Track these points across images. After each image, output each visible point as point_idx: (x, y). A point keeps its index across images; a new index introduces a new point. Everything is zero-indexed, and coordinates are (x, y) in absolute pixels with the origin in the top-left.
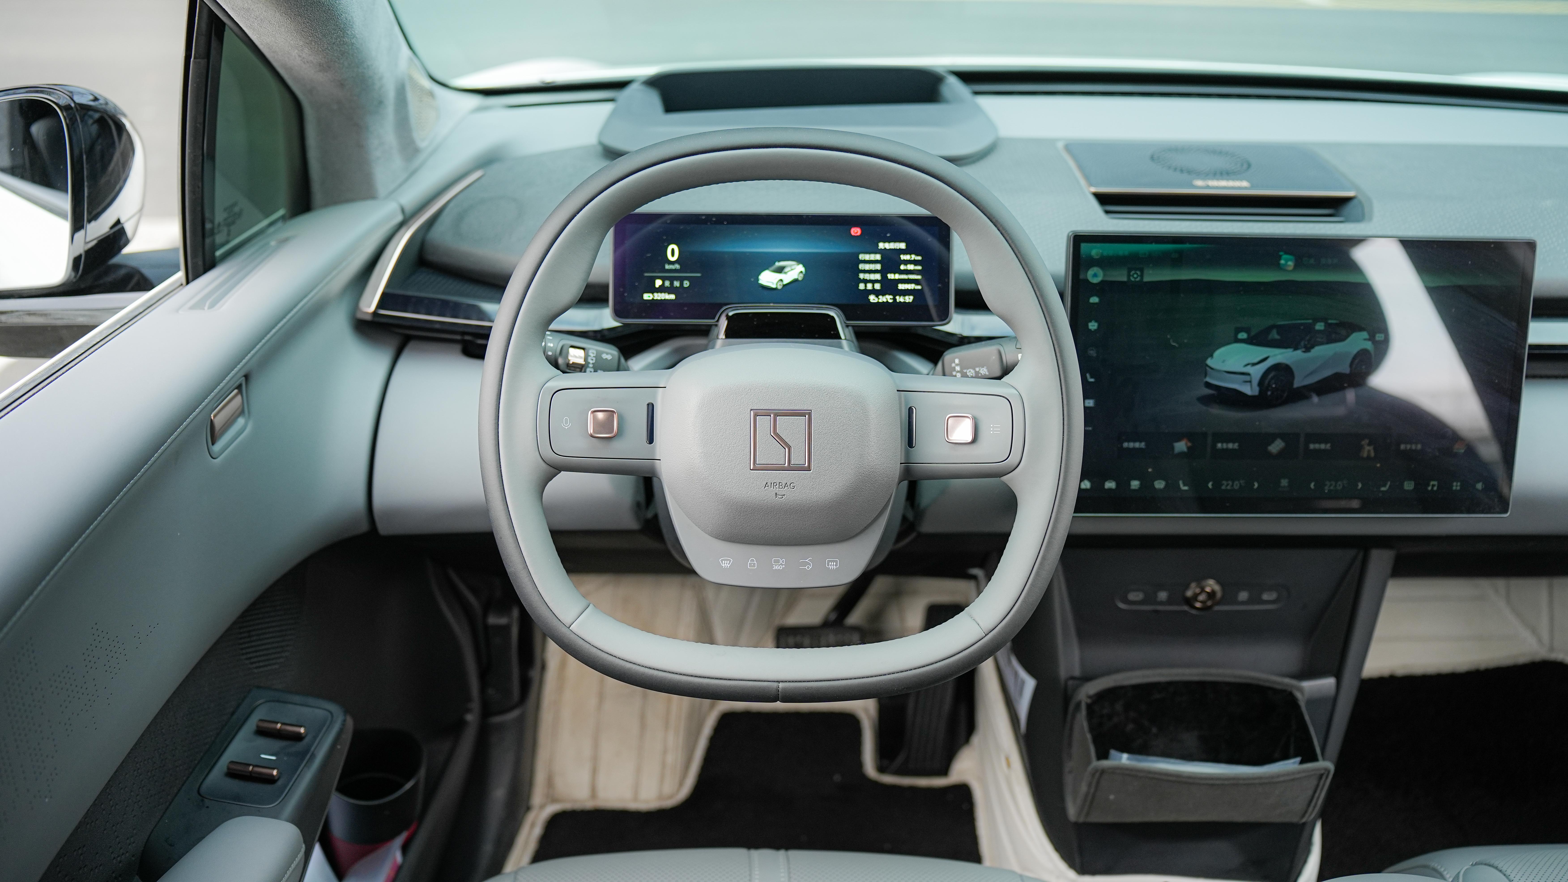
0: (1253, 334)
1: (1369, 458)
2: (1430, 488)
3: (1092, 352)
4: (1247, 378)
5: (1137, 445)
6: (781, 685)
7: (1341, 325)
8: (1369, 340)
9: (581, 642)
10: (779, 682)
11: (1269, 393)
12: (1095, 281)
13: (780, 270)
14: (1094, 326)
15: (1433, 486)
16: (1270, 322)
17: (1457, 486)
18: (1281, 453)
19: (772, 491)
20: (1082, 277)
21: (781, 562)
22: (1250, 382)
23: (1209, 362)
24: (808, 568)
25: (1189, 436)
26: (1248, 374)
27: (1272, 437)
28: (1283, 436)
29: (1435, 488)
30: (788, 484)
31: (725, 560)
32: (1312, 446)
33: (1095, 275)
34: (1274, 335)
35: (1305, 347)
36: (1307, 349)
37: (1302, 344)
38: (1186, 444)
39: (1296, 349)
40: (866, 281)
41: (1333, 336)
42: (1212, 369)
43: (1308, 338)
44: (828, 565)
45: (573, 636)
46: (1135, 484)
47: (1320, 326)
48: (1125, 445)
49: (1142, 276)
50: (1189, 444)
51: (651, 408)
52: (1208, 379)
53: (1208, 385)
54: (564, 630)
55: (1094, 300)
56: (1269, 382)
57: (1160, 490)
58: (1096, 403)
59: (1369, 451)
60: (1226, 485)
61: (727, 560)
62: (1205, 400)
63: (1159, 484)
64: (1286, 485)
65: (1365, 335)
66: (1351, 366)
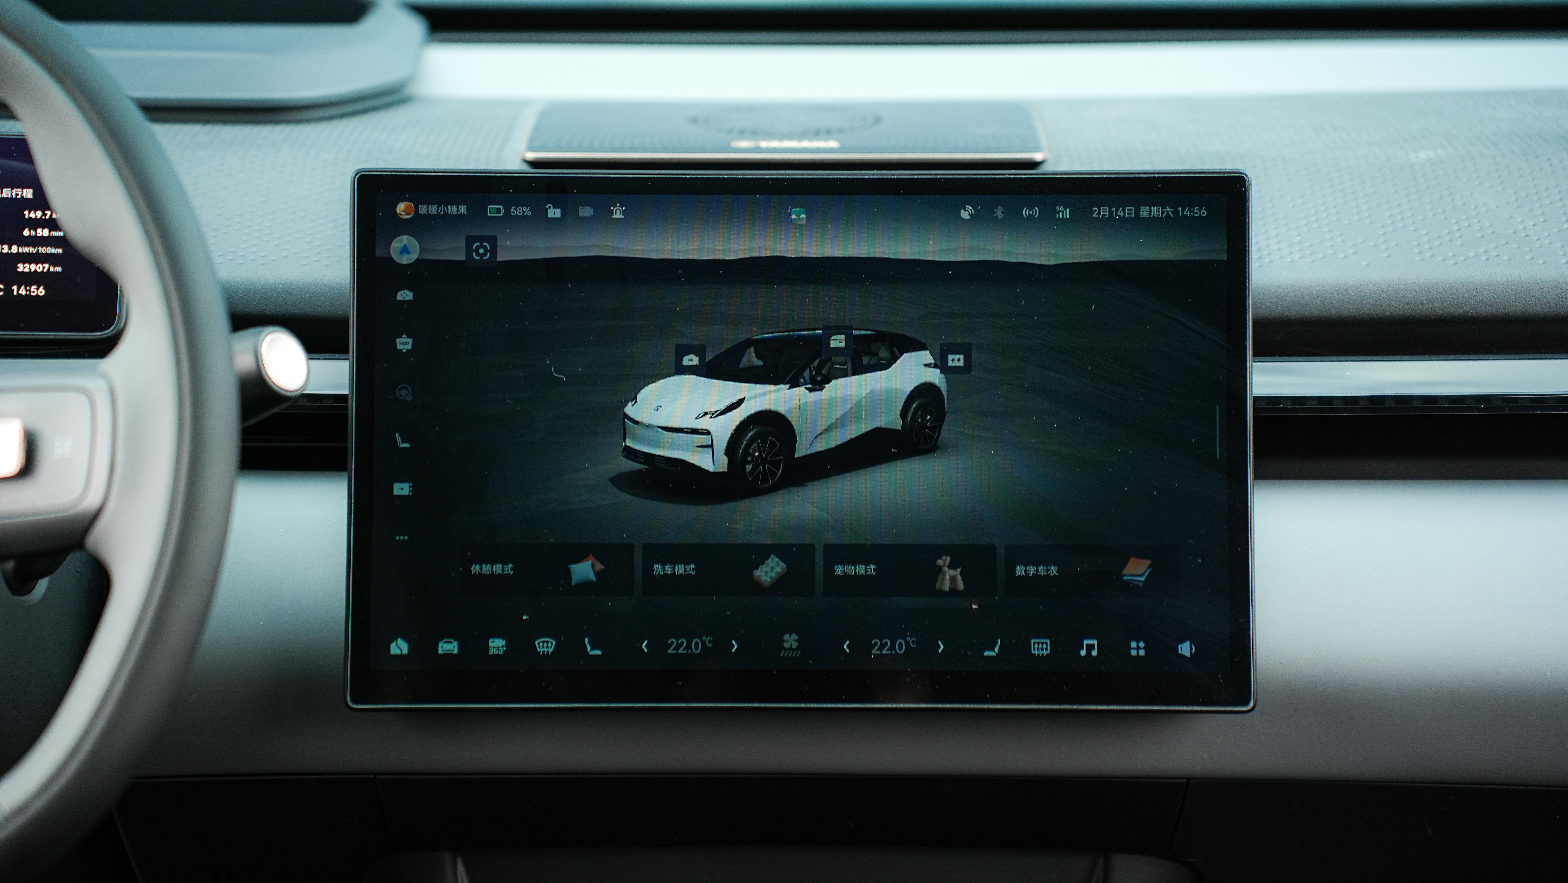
0: (709, 357)
1: (953, 591)
2: (1083, 653)
3: (404, 392)
4: (704, 440)
5: (498, 569)
7: (881, 337)
8: (935, 366)
11: (749, 468)
12: (405, 260)
14: (407, 343)
15: (1090, 647)
16: (743, 336)
17: (1138, 648)
18: (779, 584)
20: (379, 252)
22: (712, 446)
23: (630, 409)
25: (600, 551)
26: (708, 433)
27: (760, 553)
28: (781, 550)
29: (1094, 653)
32: (839, 570)
33: (405, 250)
34: (751, 358)
35: (813, 381)
36: (817, 385)
37: (806, 374)
38: (593, 566)
39: (794, 384)
41: (865, 360)
42: (636, 422)
43: (816, 364)
46: (497, 645)
47: (838, 342)
48: (476, 568)
49: (494, 251)
50: (600, 567)
52: (629, 443)
53: (630, 453)
55: (405, 295)
56: (748, 446)
57: (546, 656)
58: (414, 489)
59: (953, 579)
60: (676, 646)
62: (623, 481)
63: (545, 646)
64: (795, 645)
65: (926, 356)
66: (904, 414)
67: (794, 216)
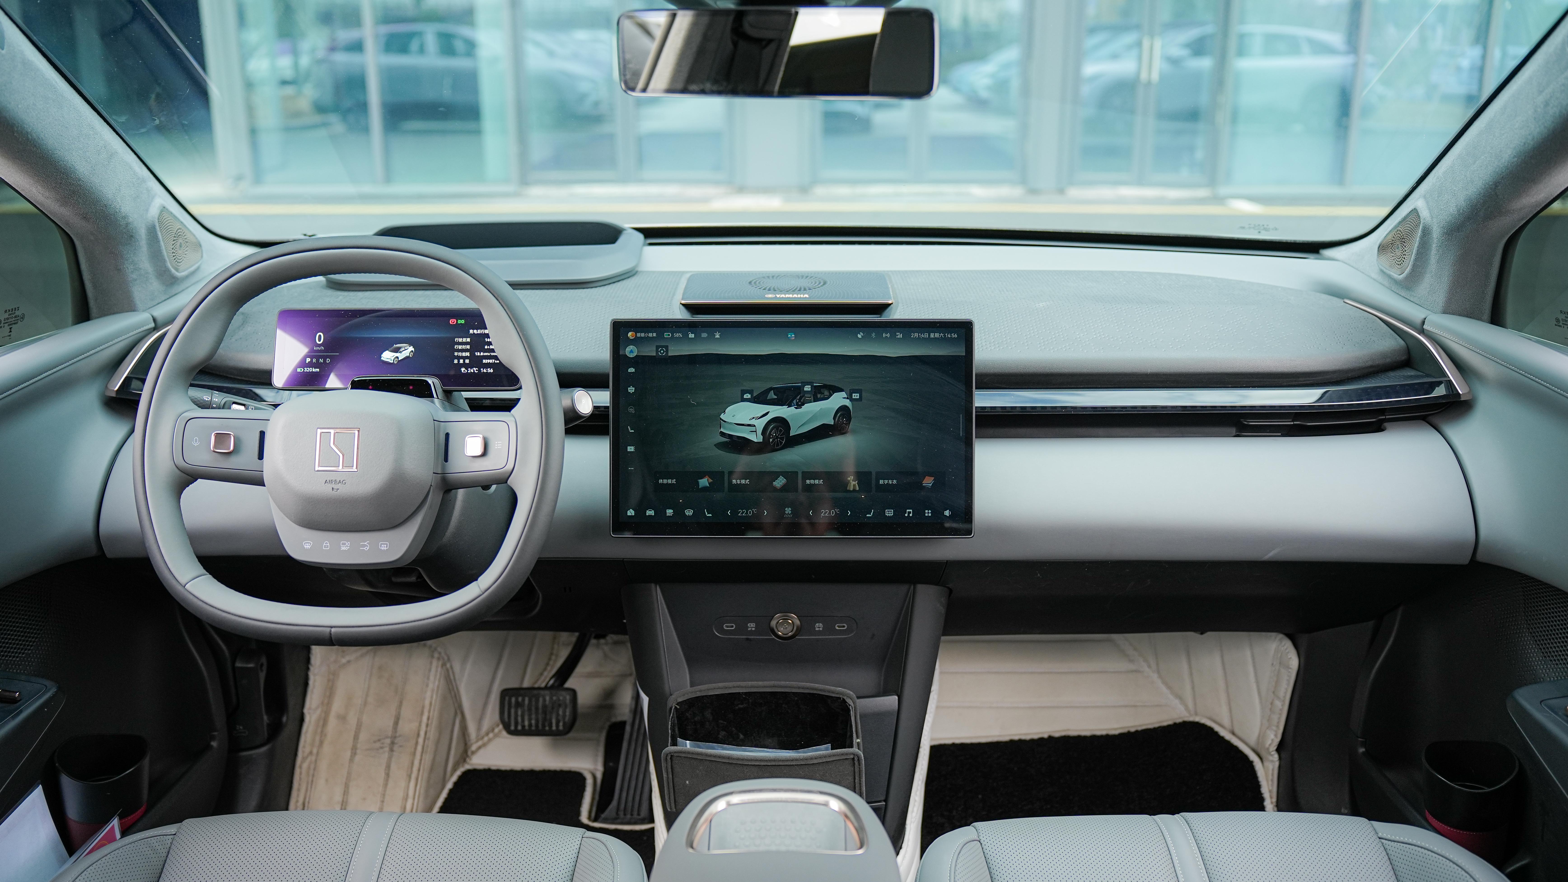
0: (755, 395)
1: (854, 491)
2: (906, 515)
3: (631, 410)
4: (753, 429)
5: (670, 481)
6: (333, 630)
7: (825, 386)
8: (848, 398)
9: (191, 597)
10: (332, 627)
11: (771, 440)
12: (631, 356)
13: (397, 350)
14: (632, 390)
15: (909, 513)
16: (769, 386)
17: (928, 513)
18: (784, 488)
19: (330, 486)
20: (621, 353)
21: (347, 544)
22: (756, 431)
23: (722, 416)
24: (366, 549)
25: (711, 474)
26: (755, 426)
27: (775, 475)
28: (785, 474)
29: (911, 515)
30: (341, 481)
31: (307, 543)
32: (808, 482)
33: (631, 351)
34: (772, 395)
35: (797, 404)
36: (799, 406)
37: (795, 401)
38: (708, 480)
39: (790, 406)
40: (459, 358)
41: (819, 396)
42: (725, 422)
43: (798, 397)
44: (381, 547)
45: (186, 593)
46: (670, 512)
47: (807, 388)
48: (661, 481)
49: (667, 351)
50: (711, 481)
51: (262, 434)
52: (722, 430)
53: (723, 434)
54: (180, 588)
55: (632, 370)
56: (771, 432)
57: (689, 516)
58: (636, 449)
59: (854, 485)
60: (742, 513)
61: (308, 543)
62: (720, 446)
63: (689, 512)
64: (790, 512)
65: (844, 394)
66: (834, 418)
67: (789, 336)
